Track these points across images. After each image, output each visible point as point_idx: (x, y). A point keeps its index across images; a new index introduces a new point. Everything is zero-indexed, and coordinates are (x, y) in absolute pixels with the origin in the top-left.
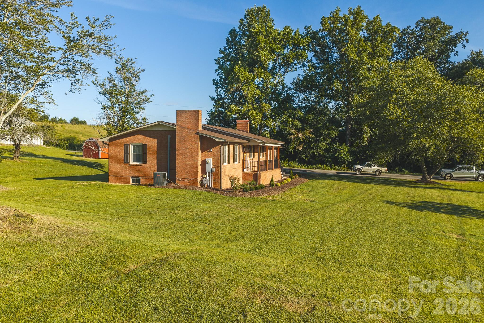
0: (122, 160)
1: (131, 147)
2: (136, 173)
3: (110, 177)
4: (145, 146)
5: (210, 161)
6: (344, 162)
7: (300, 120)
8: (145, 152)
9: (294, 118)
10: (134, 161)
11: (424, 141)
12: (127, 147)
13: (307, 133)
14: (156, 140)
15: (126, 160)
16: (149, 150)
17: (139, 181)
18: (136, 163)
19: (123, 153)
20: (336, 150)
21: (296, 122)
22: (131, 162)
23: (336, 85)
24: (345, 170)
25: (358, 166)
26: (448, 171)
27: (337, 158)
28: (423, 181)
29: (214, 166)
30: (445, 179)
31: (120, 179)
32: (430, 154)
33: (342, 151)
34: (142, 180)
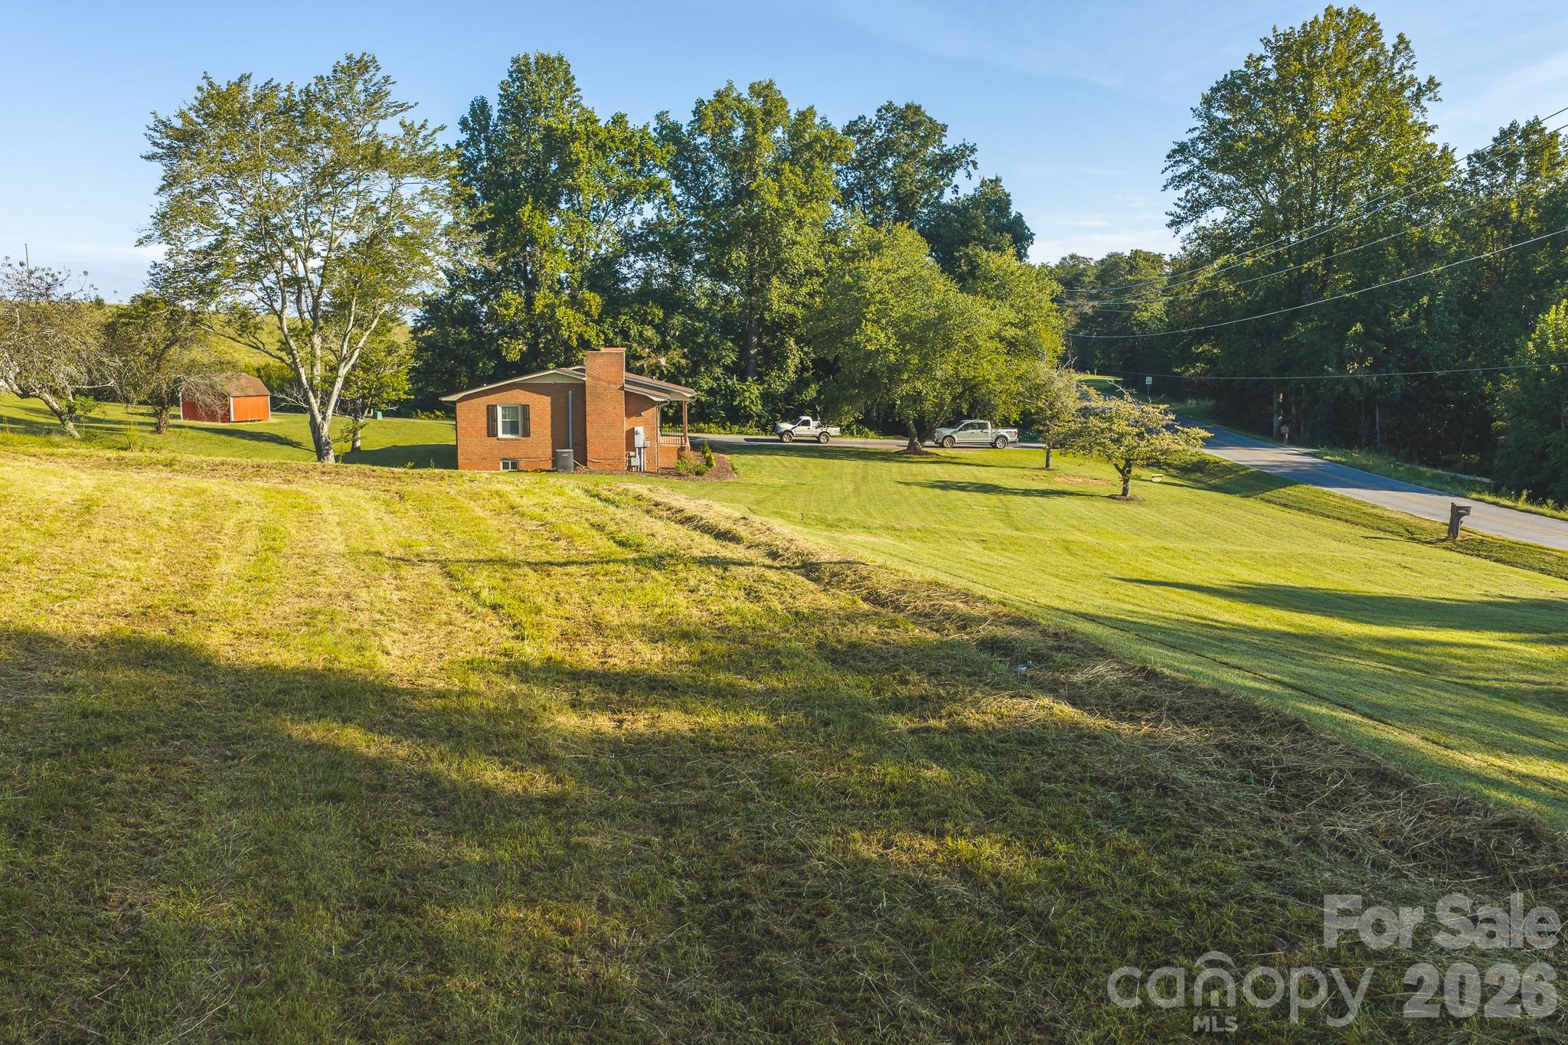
0: (485, 432)
1: (499, 409)
2: (511, 454)
3: (461, 459)
4: (526, 408)
5: (640, 429)
6: (750, 417)
7: (656, 327)
8: (526, 418)
9: (643, 322)
10: (504, 432)
11: (919, 385)
12: (491, 411)
13: (676, 354)
14: (549, 399)
15: (492, 432)
16: (533, 415)
17: (515, 466)
18: (509, 436)
19: (484, 420)
20: (733, 393)
21: (649, 332)
22: (500, 435)
23: (734, 256)
24: (754, 434)
25: (786, 426)
26: (947, 432)
27: (737, 408)
28: (912, 450)
29: (647, 438)
30: (942, 446)
31: (482, 462)
32: (928, 406)
33: (747, 394)
34: (522, 464)
